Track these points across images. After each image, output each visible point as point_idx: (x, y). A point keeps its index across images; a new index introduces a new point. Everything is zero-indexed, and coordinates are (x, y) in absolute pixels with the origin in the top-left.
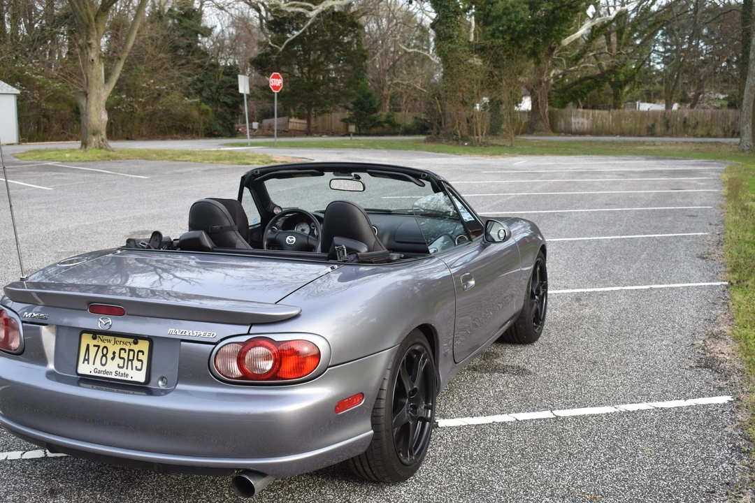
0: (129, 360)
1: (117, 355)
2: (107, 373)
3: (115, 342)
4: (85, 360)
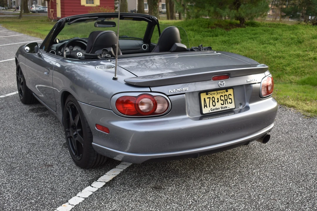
3: (217, 93)
4: (205, 106)
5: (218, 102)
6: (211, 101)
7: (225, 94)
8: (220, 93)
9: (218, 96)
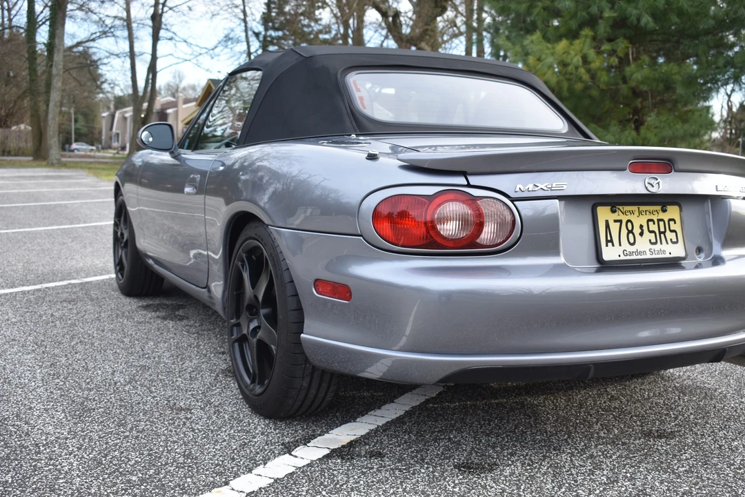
0: (660, 233)
1: (645, 228)
2: (640, 253)
5: (641, 234)
6: (624, 231)
7: (659, 218)
8: (648, 213)
9: (643, 220)
